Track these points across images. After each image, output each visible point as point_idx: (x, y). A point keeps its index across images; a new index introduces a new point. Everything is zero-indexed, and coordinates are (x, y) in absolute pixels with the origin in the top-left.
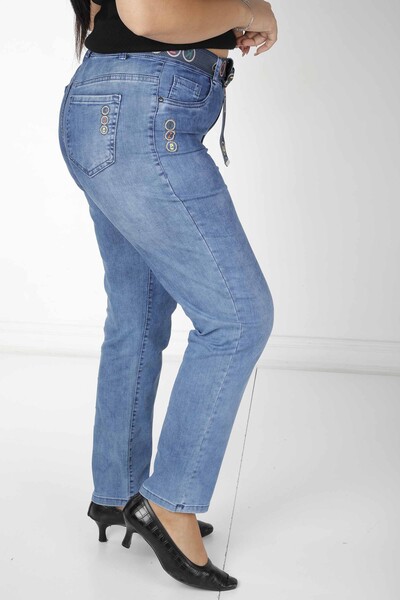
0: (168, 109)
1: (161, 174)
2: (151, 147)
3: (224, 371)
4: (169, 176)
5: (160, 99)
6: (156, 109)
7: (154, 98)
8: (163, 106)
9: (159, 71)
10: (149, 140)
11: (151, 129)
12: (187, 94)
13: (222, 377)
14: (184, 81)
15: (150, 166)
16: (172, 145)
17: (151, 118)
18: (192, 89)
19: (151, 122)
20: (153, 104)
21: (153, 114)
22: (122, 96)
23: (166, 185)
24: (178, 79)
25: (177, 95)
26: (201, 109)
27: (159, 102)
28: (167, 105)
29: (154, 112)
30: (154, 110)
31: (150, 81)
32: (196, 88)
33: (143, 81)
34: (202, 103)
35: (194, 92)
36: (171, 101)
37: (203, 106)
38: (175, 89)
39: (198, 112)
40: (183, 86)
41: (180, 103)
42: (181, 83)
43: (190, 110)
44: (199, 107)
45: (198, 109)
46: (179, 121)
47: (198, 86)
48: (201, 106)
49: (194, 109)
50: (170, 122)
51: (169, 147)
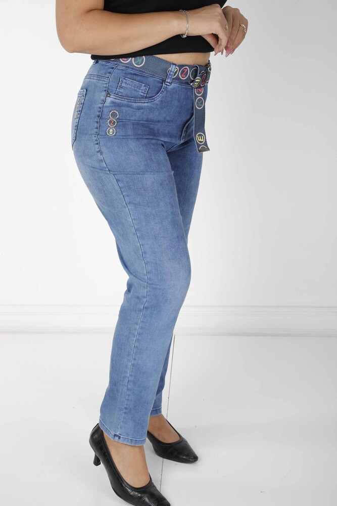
0: (113, 102)
1: (98, 152)
2: (96, 130)
3: (137, 324)
4: (104, 154)
5: (108, 94)
6: (104, 101)
7: (104, 93)
8: (109, 100)
9: (110, 73)
10: (96, 125)
11: (99, 116)
12: (134, 92)
13: (135, 329)
14: (129, 81)
16: (111, 130)
17: (100, 108)
18: (139, 88)
19: (99, 111)
20: (102, 98)
21: (101, 105)
22: (87, 91)
23: (102, 161)
24: (124, 80)
25: (122, 92)
26: (149, 104)
27: (107, 96)
28: (113, 99)
29: (102, 104)
30: (102, 102)
31: (103, 81)
32: (143, 88)
33: (99, 80)
34: (151, 100)
35: (140, 91)
36: (117, 97)
37: (151, 102)
38: (121, 87)
39: (145, 106)
40: (128, 86)
41: (125, 99)
42: (126, 83)
43: (135, 105)
44: (147, 102)
45: (146, 104)
46: (122, 112)
47: (145, 86)
48: (149, 102)
49: (140, 104)
50: (114, 112)
51: (109, 132)
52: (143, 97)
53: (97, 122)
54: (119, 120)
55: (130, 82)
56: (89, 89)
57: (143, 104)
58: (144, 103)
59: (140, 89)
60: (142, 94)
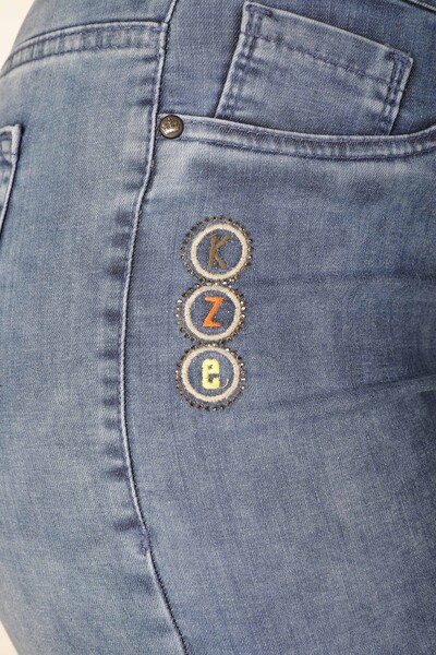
0: (203, 170)
2: (103, 367)
5: (170, 125)
6: (147, 172)
7: (140, 121)
8: (178, 158)
10: (102, 334)
12: (329, 96)
14: (298, 28)
15: (82, 473)
16: (211, 367)
17: (123, 218)
18: (360, 65)
19: (121, 240)
20: (133, 149)
21: (128, 200)
22: (22, 130)
23: (144, 583)
24: (266, 22)
25: (259, 97)
26: (416, 168)
27: (160, 137)
28: (206, 148)
29: (133, 187)
30: (135, 177)
31: (128, 45)
32: (380, 67)
33: (100, 47)
34: (421, 140)
35: (368, 85)
36: (226, 130)
37: (425, 152)
38: (251, 70)
39: (395, 181)
40: (297, 56)
41: (278, 140)
42: (279, 40)
43: (342, 173)
44: (406, 157)
45: (400, 168)
46: (271, 229)
47: (389, 57)
48: (416, 154)
49: (370, 169)
50: (218, 234)
51: (195, 375)
52: (377, 125)
53: (112, 317)
54: (252, 285)
55: (300, 32)
56: (35, 115)
57: (385, 169)
58: (391, 159)
59: (362, 76)
60: (377, 106)
